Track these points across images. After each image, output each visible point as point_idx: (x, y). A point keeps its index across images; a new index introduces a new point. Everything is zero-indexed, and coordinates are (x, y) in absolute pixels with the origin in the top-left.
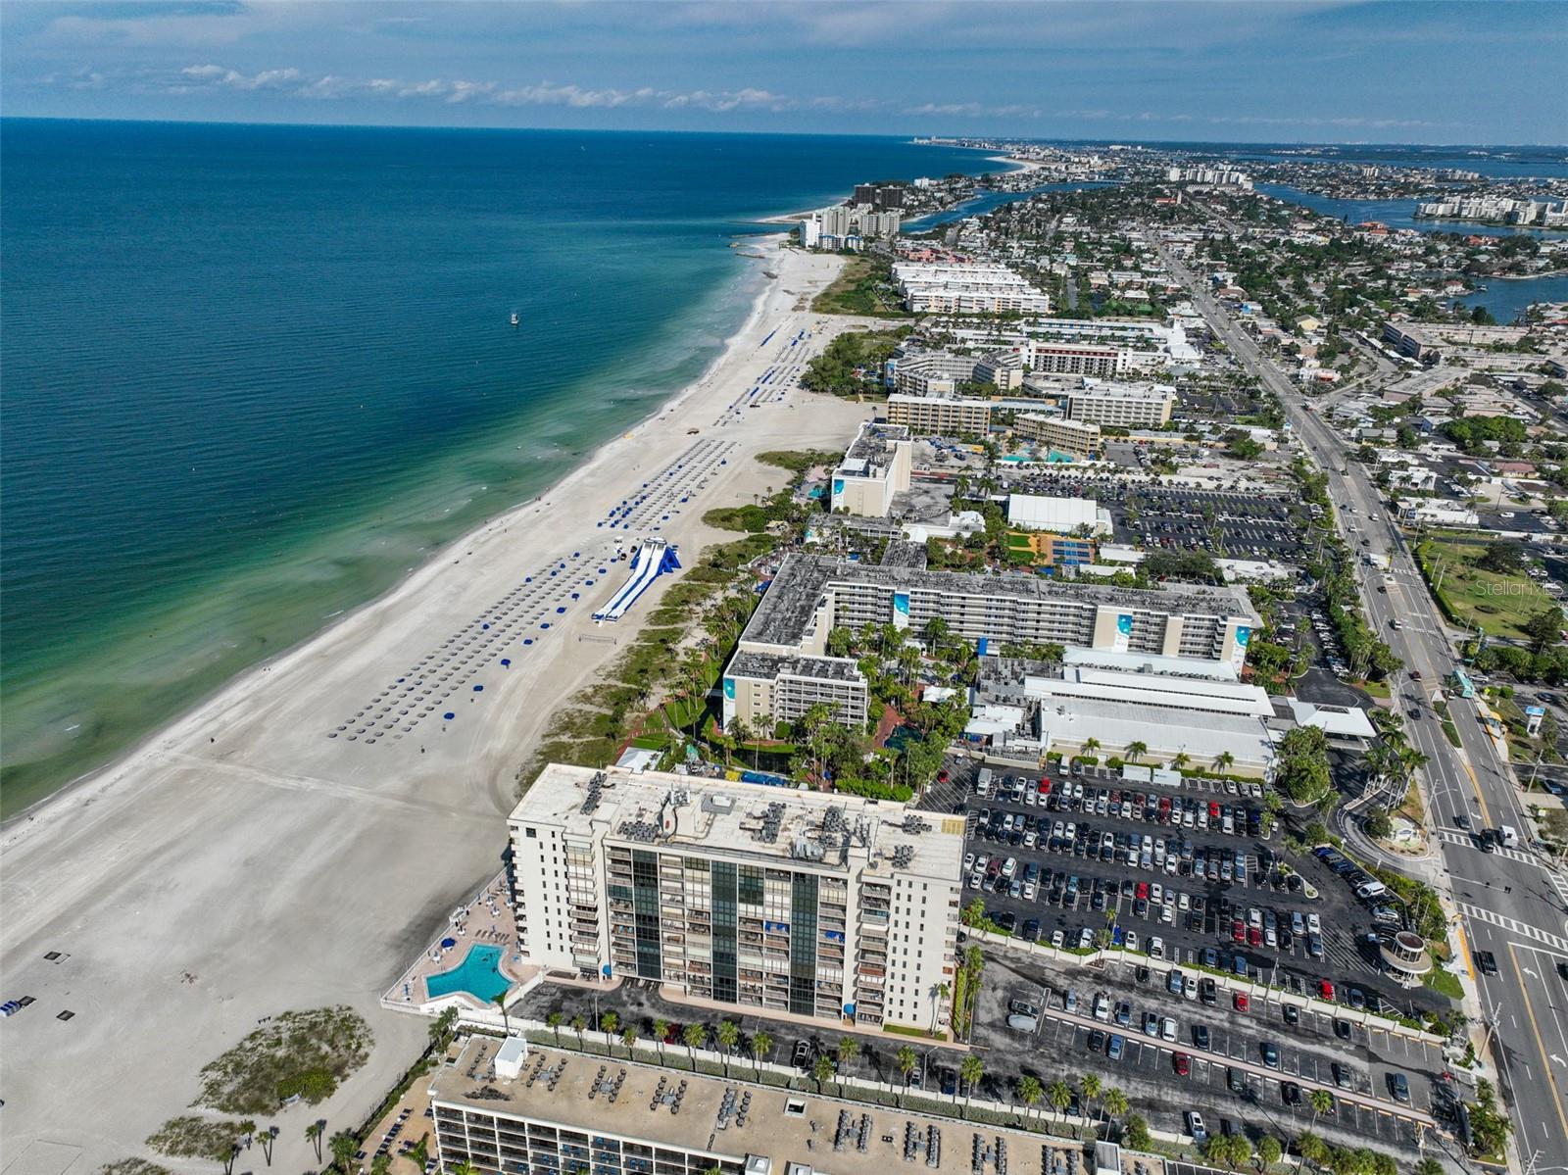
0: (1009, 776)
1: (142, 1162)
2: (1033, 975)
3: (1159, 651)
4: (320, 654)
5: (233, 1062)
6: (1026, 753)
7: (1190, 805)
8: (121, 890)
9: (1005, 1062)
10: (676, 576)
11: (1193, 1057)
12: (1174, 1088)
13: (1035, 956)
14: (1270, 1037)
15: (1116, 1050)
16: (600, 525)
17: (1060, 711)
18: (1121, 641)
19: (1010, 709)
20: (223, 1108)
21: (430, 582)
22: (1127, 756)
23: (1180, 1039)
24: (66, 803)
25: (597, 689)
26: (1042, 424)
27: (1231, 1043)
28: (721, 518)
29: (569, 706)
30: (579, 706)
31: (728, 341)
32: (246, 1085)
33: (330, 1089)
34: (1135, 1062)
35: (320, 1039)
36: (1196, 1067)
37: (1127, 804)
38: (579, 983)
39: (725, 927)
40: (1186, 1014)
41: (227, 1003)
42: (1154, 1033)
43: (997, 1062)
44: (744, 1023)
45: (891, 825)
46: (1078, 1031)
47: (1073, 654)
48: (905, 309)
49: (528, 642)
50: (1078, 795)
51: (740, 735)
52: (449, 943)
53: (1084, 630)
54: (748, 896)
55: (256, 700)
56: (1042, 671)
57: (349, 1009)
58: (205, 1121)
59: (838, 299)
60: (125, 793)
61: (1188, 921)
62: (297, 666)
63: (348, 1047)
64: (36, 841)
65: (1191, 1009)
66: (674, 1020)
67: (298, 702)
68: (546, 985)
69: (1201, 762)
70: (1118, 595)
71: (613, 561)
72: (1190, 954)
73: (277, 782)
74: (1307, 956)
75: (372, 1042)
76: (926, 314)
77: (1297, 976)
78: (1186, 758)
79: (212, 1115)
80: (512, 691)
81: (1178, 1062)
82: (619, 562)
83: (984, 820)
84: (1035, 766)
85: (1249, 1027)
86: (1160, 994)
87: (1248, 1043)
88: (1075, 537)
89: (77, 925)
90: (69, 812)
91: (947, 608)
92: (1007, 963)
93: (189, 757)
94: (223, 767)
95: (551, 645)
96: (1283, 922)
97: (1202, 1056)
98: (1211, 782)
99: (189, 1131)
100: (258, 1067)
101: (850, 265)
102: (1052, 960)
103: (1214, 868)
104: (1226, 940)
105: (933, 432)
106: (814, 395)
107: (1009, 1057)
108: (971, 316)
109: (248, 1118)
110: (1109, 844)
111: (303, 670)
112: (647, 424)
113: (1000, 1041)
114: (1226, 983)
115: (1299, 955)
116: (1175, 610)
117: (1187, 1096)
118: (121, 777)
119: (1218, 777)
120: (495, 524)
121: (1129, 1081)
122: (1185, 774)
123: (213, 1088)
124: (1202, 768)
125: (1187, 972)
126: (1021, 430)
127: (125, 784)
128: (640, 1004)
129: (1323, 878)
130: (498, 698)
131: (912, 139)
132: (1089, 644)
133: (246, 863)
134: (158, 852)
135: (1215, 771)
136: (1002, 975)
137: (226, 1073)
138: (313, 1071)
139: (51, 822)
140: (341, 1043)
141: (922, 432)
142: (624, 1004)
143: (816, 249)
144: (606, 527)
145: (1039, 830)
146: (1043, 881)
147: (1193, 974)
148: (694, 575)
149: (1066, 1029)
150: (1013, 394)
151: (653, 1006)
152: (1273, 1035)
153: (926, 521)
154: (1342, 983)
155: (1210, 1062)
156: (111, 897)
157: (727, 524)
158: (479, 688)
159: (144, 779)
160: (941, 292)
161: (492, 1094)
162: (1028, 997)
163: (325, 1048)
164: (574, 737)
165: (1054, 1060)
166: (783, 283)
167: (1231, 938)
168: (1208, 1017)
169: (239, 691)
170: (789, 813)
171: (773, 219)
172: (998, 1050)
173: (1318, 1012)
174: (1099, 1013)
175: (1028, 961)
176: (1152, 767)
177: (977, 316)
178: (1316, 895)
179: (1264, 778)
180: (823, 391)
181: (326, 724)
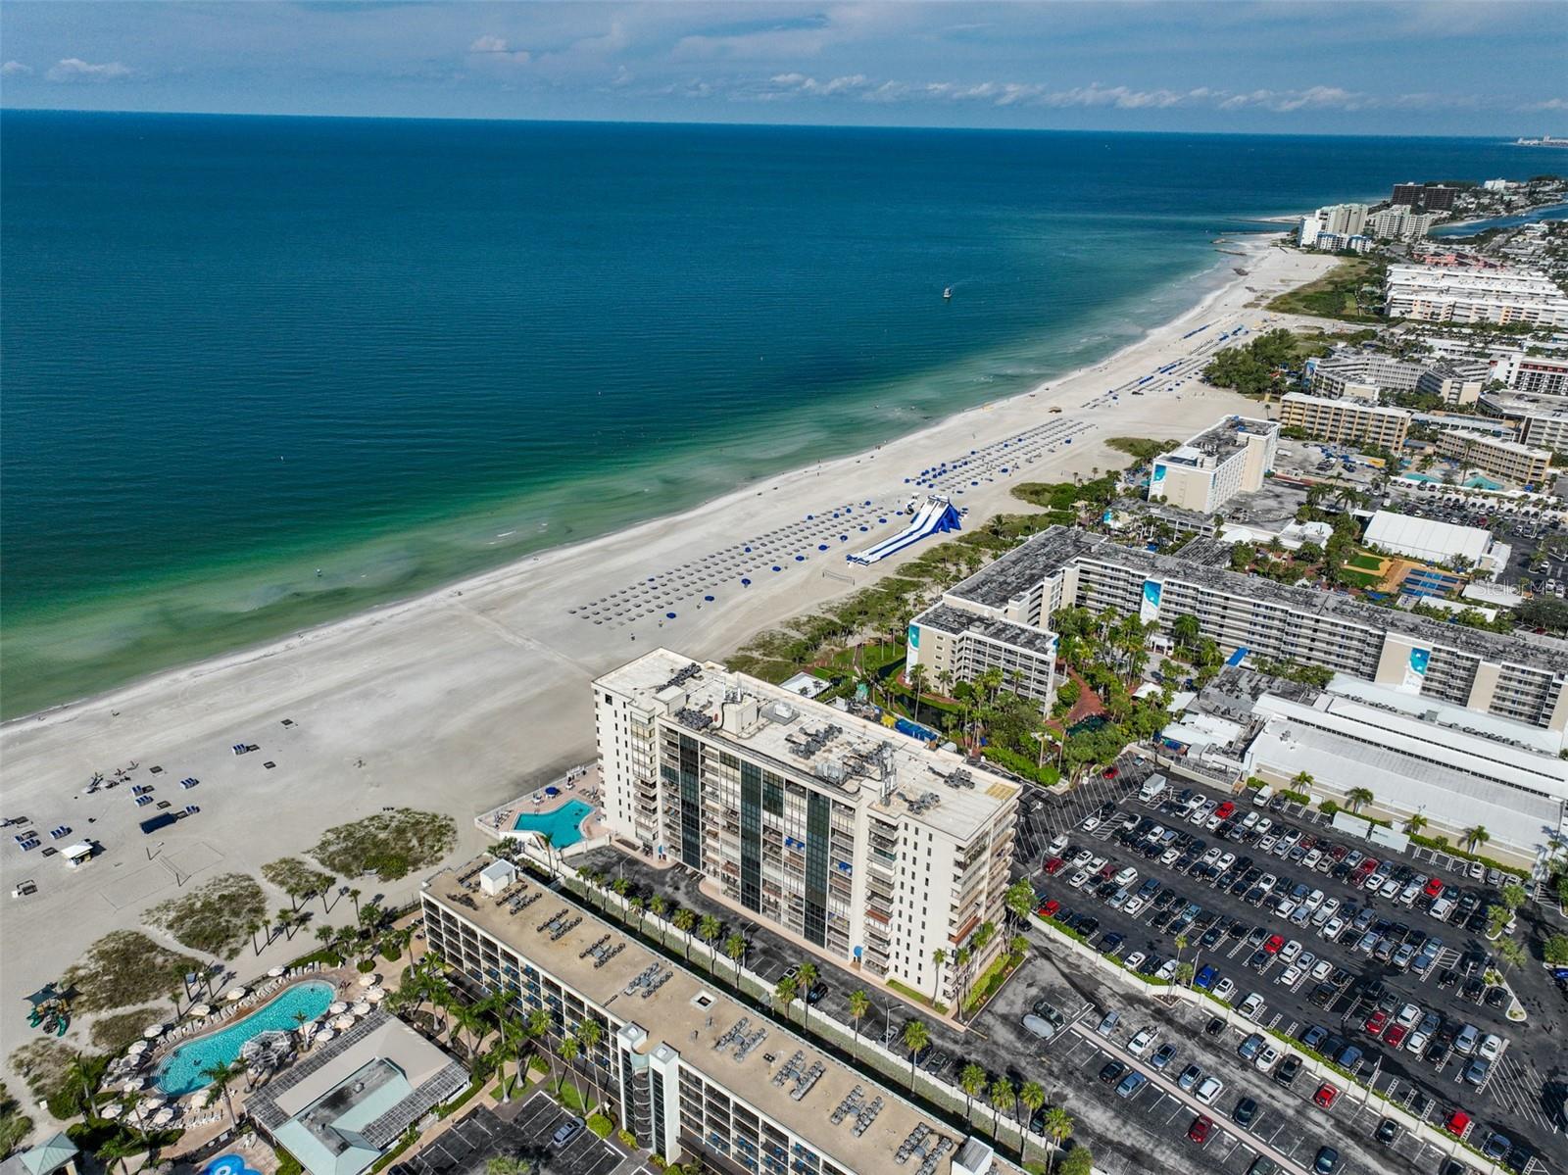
0: (1187, 789)
1: (252, 880)
2: (1086, 989)
3: (1463, 702)
4: (604, 549)
5: (349, 832)
6: (1224, 772)
7: (1403, 873)
8: (357, 689)
9: (994, 1055)
10: (950, 537)
11: (1222, 1128)
12: (1175, 1150)
13: (1097, 970)
14: (1341, 1145)
15: (1127, 1088)
16: (907, 481)
17: (1285, 736)
18: (1413, 682)
19: (1226, 723)
20: (322, 862)
21: (728, 506)
22: (1348, 803)
23: (1219, 1105)
24: (362, 620)
25: (811, 619)
26: (1470, 443)
27: (1283, 1132)
28: (1032, 492)
29: (777, 628)
30: (786, 631)
31: (1149, 332)
32: (346, 850)
33: (400, 873)
34: (1146, 1107)
35: (415, 834)
36: (1219, 1140)
37: (1315, 853)
38: (638, 855)
39: (752, 833)
40: (1245, 1084)
41: (373, 789)
42: (1187, 1088)
43: (986, 1052)
44: (758, 933)
45: (934, 772)
46: (1099, 1056)
47: (1342, 683)
48: (1381, 315)
49: (777, 569)
50: (1260, 829)
51: (921, 686)
52: (554, 792)
53: (1369, 660)
54: (769, 804)
55: (535, 574)
56: (1292, 694)
57: (452, 820)
58: (306, 867)
59: (1305, 299)
60: (403, 622)
61: (1315, 992)
62: (580, 555)
63: (432, 847)
64: (328, 642)
65: (1255, 1080)
66: (698, 911)
67: (564, 581)
68: (610, 848)
69: (1444, 832)
70: (1425, 629)
71: (899, 513)
72: (1294, 1026)
73: (509, 638)
74: (1459, 1079)
75: (451, 850)
76: (1404, 320)
77: (1427, 1094)
78: (1423, 822)
79: (313, 864)
80: (737, 607)
81: (1200, 1127)
82: (905, 516)
83: (1129, 826)
84: (1227, 788)
85: (1318, 1125)
86: (1226, 1053)
87: (1307, 1140)
88: (1445, 568)
89: (315, 706)
90: (360, 626)
91: (1205, 607)
92: (1062, 966)
93: (461, 606)
94: (480, 619)
95: (797, 574)
96: (1445, 1033)
97: (1233, 1131)
98: (1452, 859)
99: (290, 870)
100: (362, 840)
101: (1343, 267)
102: (1116, 980)
103: (1386, 947)
104: (1354, 1027)
105: (1330, 439)
106: (1214, 389)
107: (1003, 1053)
108: (1463, 326)
109: (334, 874)
110: (1266, 887)
111: (584, 558)
112: (1012, 399)
113: (1003, 1034)
114: (1318, 1069)
115: (1448, 1074)
116: (1493, 657)
117: (1187, 1164)
118: (408, 610)
119: (1466, 856)
120: (813, 468)
121: (1125, 1123)
122: (1420, 841)
123: (324, 845)
124: (1445, 840)
125: (1271, 1040)
126: (1446, 448)
127: (408, 615)
128: (677, 888)
129: (1546, 1004)
130: (723, 609)
131: (1516, 140)
132: (1372, 677)
133: (449, 692)
134: (396, 669)
135: (1464, 848)
136: (1048, 974)
137: (338, 837)
138: (397, 857)
139: (345, 631)
140: (429, 842)
141: (1317, 437)
142: (663, 884)
143: (1312, 249)
144: (913, 484)
145: (1189, 851)
146: (1157, 902)
147: (1279, 1047)
148: (970, 539)
149: (1085, 1047)
150: (1462, 410)
151: (687, 893)
152: (1346, 1144)
153: (1256, 524)
154: (1491, 1125)
155: (1241, 1141)
156: (348, 693)
157: (1034, 498)
158: (710, 599)
159: (422, 615)
160: (1432, 297)
161: (468, 901)
162: (1063, 1004)
163: (415, 842)
164: (765, 655)
165: (1051, 1073)
166: (1249, 281)
167: (1362, 1027)
168: (1271, 1096)
169: (525, 565)
170: (843, 738)
171: (1278, 219)
172: (995, 1043)
173: (1430, 1142)
174: (1132, 1046)
175: (1086, 970)
176: (1373, 822)
177: (1472, 326)
178: (1523, 1018)
179: (1533, 872)
180: (1224, 386)
181: (573, 602)
